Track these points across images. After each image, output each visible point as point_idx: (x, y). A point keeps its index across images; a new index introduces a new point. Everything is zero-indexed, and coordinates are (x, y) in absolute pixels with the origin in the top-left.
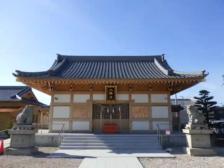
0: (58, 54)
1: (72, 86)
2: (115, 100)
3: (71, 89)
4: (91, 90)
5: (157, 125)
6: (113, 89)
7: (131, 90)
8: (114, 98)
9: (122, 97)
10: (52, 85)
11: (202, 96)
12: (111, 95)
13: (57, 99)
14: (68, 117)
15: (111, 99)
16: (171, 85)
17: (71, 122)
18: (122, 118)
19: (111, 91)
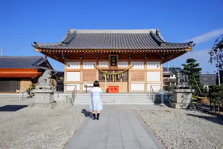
1: (81, 55)
3: (81, 58)
4: (97, 58)
6: (115, 57)
7: (130, 58)
8: (116, 65)
9: (122, 66)
10: (65, 55)
11: (189, 64)
12: (114, 63)
14: (79, 80)
15: (113, 66)
16: (163, 54)
17: (82, 84)
18: (123, 81)
19: (114, 59)
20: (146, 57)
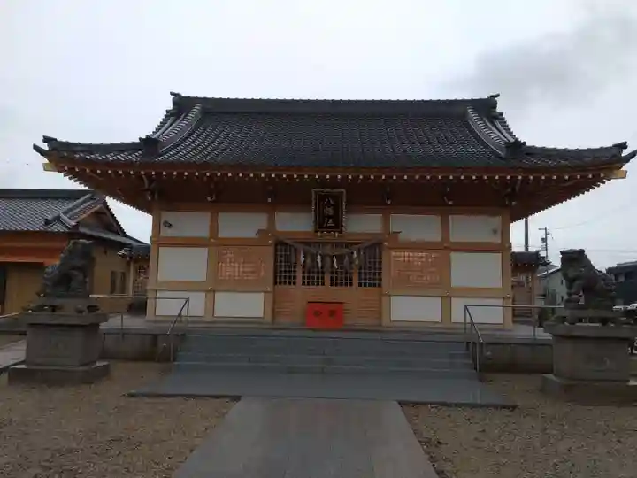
0: (176, 92)
1: (212, 186)
2: (341, 232)
3: (211, 196)
4: (269, 201)
5: (466, 306)
6: (337, 198)
7: (389, 202)
8: (338, 226)
9: (363, 224)
12: (329, 217)
13: (170, 226)
14: (202, 277)
15: (328, 227)
16: (514, 189)
17: (212, 294)
18: (360, 285)
19: (329, 205)
20: (449, 200)
